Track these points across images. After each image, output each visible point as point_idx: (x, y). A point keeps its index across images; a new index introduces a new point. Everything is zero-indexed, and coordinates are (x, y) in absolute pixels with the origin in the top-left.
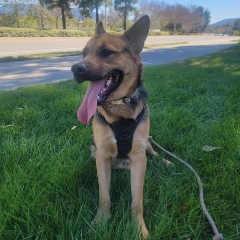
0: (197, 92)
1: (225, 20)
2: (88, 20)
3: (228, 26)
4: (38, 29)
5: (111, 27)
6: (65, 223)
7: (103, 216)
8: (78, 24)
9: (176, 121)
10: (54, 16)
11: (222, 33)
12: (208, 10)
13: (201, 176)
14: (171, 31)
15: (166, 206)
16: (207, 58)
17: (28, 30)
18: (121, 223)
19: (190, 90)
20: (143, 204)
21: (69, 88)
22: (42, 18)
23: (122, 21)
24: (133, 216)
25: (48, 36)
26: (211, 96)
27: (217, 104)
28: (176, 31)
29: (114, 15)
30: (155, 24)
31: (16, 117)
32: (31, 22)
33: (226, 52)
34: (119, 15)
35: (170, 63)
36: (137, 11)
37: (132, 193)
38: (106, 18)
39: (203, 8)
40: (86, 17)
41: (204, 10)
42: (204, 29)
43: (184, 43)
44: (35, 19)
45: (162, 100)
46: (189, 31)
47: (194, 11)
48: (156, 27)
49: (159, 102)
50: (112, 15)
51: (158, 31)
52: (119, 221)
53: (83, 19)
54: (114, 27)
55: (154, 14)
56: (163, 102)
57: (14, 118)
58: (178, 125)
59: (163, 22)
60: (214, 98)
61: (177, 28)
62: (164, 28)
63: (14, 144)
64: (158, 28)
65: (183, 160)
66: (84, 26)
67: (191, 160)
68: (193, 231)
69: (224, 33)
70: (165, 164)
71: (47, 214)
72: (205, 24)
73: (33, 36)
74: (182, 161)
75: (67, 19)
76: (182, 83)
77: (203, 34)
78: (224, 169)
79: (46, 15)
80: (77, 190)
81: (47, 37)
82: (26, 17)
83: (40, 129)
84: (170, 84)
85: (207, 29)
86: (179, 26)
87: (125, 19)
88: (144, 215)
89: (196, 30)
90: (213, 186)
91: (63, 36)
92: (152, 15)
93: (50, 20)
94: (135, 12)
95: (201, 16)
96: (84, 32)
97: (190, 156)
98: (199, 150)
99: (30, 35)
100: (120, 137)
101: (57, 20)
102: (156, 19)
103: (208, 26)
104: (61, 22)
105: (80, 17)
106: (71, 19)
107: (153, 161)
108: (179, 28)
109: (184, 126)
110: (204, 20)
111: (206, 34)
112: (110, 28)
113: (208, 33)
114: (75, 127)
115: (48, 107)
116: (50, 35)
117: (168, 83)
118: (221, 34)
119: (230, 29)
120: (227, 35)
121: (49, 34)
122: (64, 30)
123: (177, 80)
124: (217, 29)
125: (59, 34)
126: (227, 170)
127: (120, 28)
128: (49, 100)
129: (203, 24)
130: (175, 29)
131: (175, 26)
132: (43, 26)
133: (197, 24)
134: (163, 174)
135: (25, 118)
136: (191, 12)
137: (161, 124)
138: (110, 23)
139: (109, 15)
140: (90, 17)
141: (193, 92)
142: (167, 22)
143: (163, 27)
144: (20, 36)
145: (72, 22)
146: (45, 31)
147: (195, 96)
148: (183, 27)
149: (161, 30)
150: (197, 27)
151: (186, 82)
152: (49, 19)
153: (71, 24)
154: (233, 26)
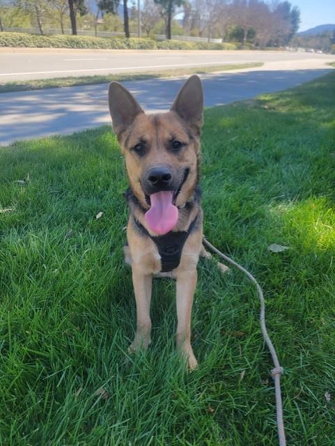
0: (269, 158)
1: (321, 26)
2: (111, 18)
3: (324, 36)
4: (32, 34)
5: (148, 32)
6: (96, 353)
7: (143, 342)
8: (96, 25)
9: (238, 208)
10: (57, 11)
11: (314, 48)
12: (297, 7)
13: (264, 288)
14: (240, 42)
15: (219, 329)
16: (288, 96)
17: (17, 35)
18: (164, 352)
19: (260, 154)
20: (192, 326)
21: (88, 147)
22: (38, 12)
23: (164, 22)
24: (178, 343)
25: (49, 47)
26: (288, 164)
27: (294, 178)
28: (247, 41)
29: (152, 10)
30: (215, 29)
31: (16, 195)
32: (21, 19)
33: (317, 85)
34: (161, 13)
35: (235, 103)
36: (188, 6)
37: (178, 314)
38: (140, 15)
39: (290, 5)
40: (107, 12)
41: (292, 9)
42: (289, 40)
43: (257, 65)
44: (27, 14)
45: (220, 171)
46: (266, 42)
47: (276, 9)
48: (217, 35)
49: (216, 174)
50: (149, 11)
51: (220, 41)
52: (162, 349)
53: (103, 15)
54: (151, 33)
55: (215, 13)
56: (221, 174)
57: (14, 199)
58: (240, 215)
59: (228, 26)
60: (292, 168)
61: (248, 37)
62: (228, 37)
63: (19, 240)
64: (220, 37)
65: (243, 266)
66: (106, 29)
67: (254, 265)
68: (249, 364)
69: (317, 48)
70: (219, 272)
71: (74, 344)
72: (291, 32)
73: (26, 46)
74: (241, 268)
75: (78, 15)
76: (250, 143)
77: (287, 48)
78: (294, 279)
79: (44, 8)
80: (109, 310)
81: (48, 49)
82: (12, 10)
83: (52, 217)
84: (232, 143)
85: (293, 40)
86: (251, 34)
87: (170, 19)
88: (192, 340)
89: (277, 41)
90: (277, 302)
91: (73, 47)
92: (211, 13)
93: (51, 16)
94: (185, 7)
95: (286, 18)
96: (105, 41)
97: (252, 261)
98: (265, 250)
99: (21, 43)
100: (166, 252)
101: (62, 17)
102: (218, 21)
103: (295, 36)
104: (69, 20)
105: (98, 13)
106: (84, 16)
107: (205, 267)
108: (251, 37)
109: (248, 215)
110: (290, 26)
111: (291, 49)
112: (145, 34)
113: (294, 47)
114: (101, 213)
115: (60, 180)
116: (53, 45)
117: (230, 141)
118: (312, 50)
119: (326, 40)
120: (321, 52)
121: (50, 43)
122: (74, 37)
123: (243, 136)
124: (308, 40)
125: (66, 44)
126: (297, 280)
127: (162, 34)
128: (60, 169)
129: (287, 32)
130: (245, 39)
131: (246, 33)
132: (40, 26)
133: (278, 31)
134: (217, 284)
135: (30, 199)
136: (271, 10)
137: (218, 213)
138: (145, 25)
139: (144, 11)
140: (114, 13)
141: (263, 158)
142: (234, 27)
143: (227, 35)
144: (6, 46)
145: (85, 21)
146: (45, 37)
147: (266, 164)
148: (258, 36)
149: (224, 40)
150: (279, 36)
151: (256, 142)
152: (49, 15)
153: (85, 23)
154: (332, 38)
